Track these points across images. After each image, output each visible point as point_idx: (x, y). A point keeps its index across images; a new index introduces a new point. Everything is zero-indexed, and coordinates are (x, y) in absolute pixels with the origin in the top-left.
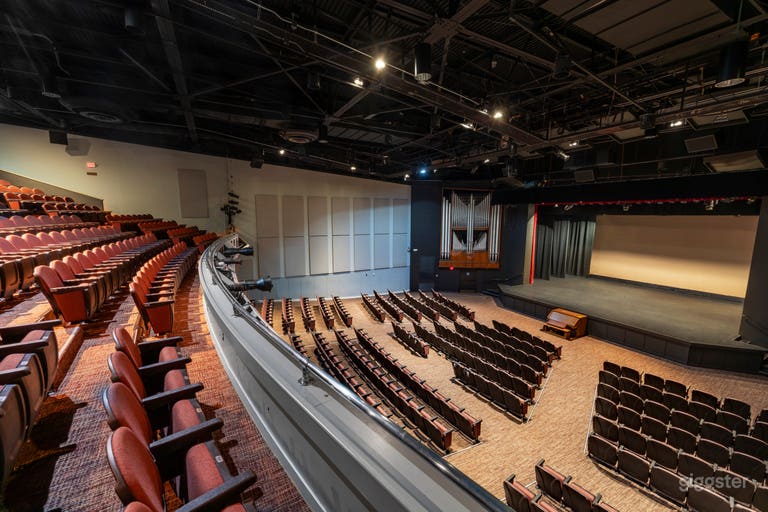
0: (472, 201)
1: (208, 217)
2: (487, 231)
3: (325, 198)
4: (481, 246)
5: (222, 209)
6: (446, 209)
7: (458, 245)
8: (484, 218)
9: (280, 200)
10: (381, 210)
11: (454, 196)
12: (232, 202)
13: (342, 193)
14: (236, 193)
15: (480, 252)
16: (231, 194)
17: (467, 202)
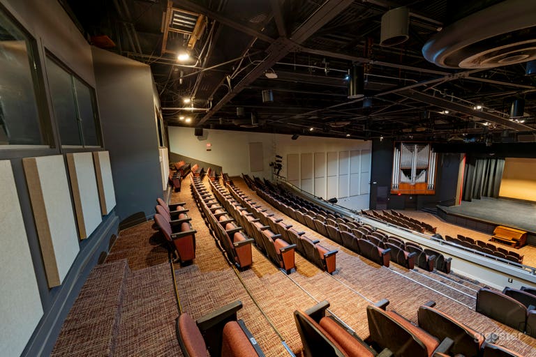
0: (416, 149)
1: (263, 170)
2: (426, 169)
3: (324, 153)
4: (422, 179)
5: (270, 165)
6: (396, 155)
7: (404, 179)
8: (424, 161)
9: (300, 156)
10: (355, 158)
11: (403, 147)
12: (278, 161)
13: (333, 149)
14: (281, 156)
15: (421, 183)
16: (278, 156)
17: (412, 150)
